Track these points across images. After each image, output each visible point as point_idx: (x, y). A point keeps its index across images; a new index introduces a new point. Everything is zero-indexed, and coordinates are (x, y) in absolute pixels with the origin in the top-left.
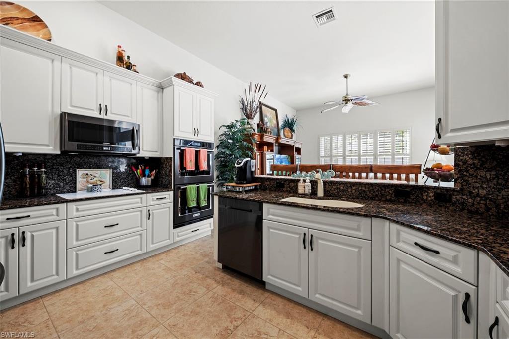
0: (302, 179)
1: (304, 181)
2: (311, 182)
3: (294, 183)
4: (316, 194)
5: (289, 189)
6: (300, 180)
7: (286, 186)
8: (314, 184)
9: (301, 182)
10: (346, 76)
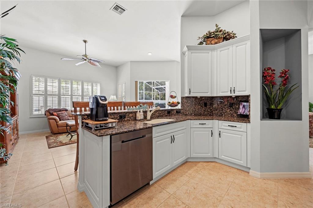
0: (138, 111)
1: (140, 112)
2: (143, 112)
3: (132, 114)
4: (146, 118)
5: (129, 118)
6: (137, 112)
7: (126, 117)
8: (145, 112)
9: (138, 112)
10: (85, 42)
